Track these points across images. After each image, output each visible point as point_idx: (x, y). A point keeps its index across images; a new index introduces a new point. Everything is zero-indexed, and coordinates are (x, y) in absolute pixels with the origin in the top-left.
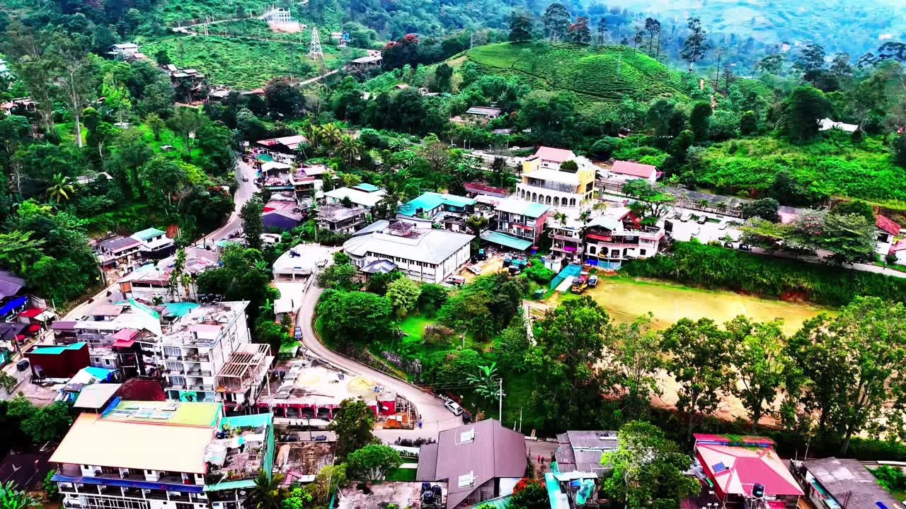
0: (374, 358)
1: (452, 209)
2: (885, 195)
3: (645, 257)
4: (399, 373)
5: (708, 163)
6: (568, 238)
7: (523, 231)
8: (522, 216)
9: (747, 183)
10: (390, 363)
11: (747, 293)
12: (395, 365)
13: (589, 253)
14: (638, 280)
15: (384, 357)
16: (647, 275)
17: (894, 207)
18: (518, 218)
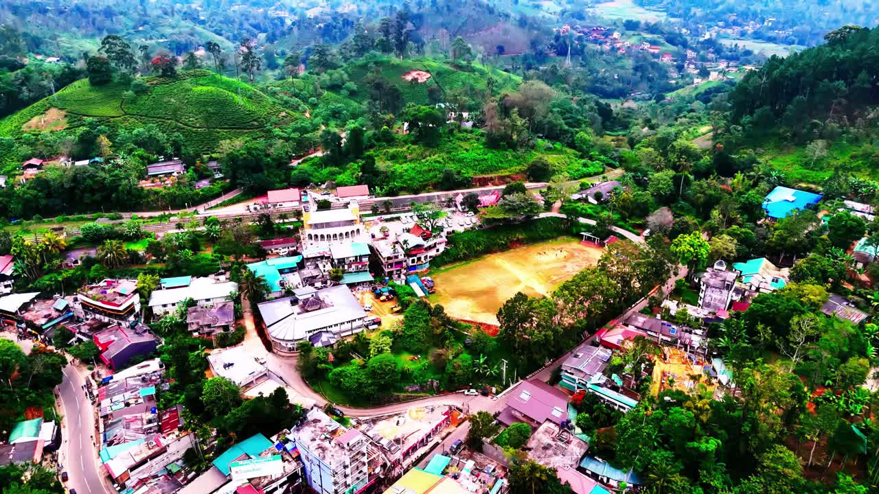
0: (402, 395)
1: (286, 271)
2: (497, 169)
3: (439, 253)
4: (422, 394)
5: (393, 172)
6: (396, 260)
7: (360, 266)
8: (356, 257)
9: (425, 181)
10: (412, 392)
11: (495, 252)
12: (416, 391)
13: (411, 264)
14: (443, 268)
15: (407, 391)
16: (446, 263)
17: (503, 174)
18: (352, 259)
